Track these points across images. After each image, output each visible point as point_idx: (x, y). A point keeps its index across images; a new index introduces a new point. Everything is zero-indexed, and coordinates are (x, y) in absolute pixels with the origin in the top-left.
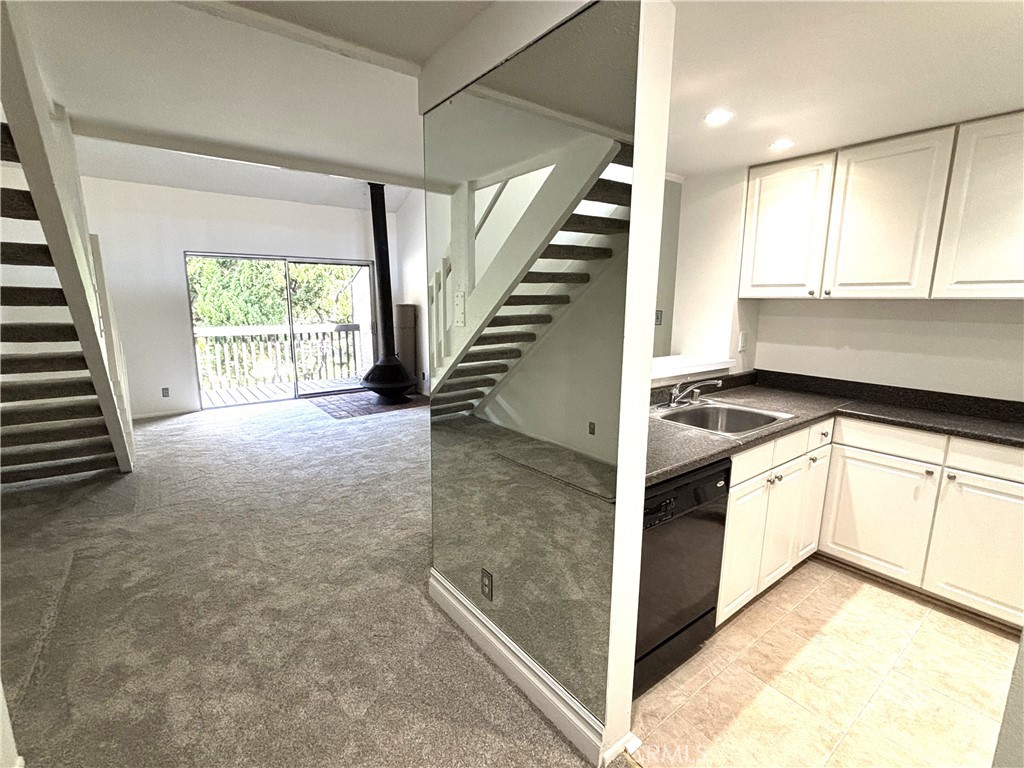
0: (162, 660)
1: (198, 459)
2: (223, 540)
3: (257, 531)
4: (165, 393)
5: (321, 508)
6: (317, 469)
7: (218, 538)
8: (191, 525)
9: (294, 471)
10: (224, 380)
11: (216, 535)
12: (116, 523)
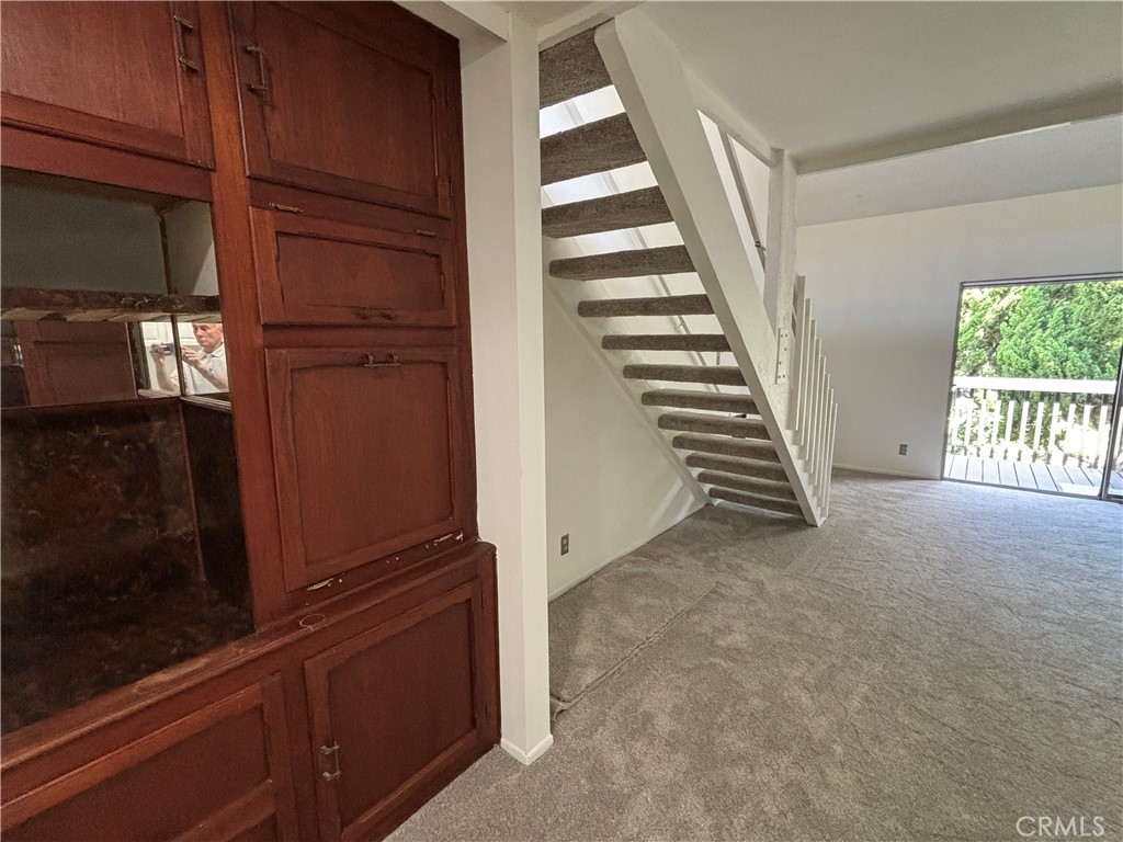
0: (673, 743)
1: (888, 539)
2: (831, 653)
3: (878, 668)
4: (903, 449)
5: (998, 695)
6: (1047, 627)
7: (830, 647)
8: (818, 613)
9: (1004, 612)
10: (1014, 447)
11: (831, 641)
12: (762, 573)
